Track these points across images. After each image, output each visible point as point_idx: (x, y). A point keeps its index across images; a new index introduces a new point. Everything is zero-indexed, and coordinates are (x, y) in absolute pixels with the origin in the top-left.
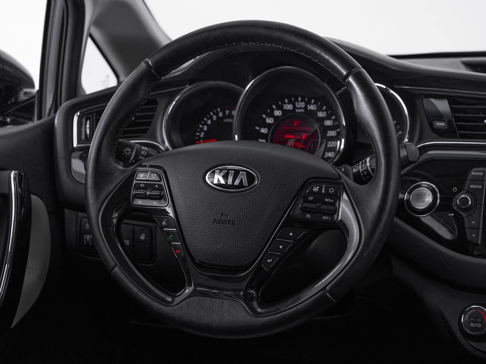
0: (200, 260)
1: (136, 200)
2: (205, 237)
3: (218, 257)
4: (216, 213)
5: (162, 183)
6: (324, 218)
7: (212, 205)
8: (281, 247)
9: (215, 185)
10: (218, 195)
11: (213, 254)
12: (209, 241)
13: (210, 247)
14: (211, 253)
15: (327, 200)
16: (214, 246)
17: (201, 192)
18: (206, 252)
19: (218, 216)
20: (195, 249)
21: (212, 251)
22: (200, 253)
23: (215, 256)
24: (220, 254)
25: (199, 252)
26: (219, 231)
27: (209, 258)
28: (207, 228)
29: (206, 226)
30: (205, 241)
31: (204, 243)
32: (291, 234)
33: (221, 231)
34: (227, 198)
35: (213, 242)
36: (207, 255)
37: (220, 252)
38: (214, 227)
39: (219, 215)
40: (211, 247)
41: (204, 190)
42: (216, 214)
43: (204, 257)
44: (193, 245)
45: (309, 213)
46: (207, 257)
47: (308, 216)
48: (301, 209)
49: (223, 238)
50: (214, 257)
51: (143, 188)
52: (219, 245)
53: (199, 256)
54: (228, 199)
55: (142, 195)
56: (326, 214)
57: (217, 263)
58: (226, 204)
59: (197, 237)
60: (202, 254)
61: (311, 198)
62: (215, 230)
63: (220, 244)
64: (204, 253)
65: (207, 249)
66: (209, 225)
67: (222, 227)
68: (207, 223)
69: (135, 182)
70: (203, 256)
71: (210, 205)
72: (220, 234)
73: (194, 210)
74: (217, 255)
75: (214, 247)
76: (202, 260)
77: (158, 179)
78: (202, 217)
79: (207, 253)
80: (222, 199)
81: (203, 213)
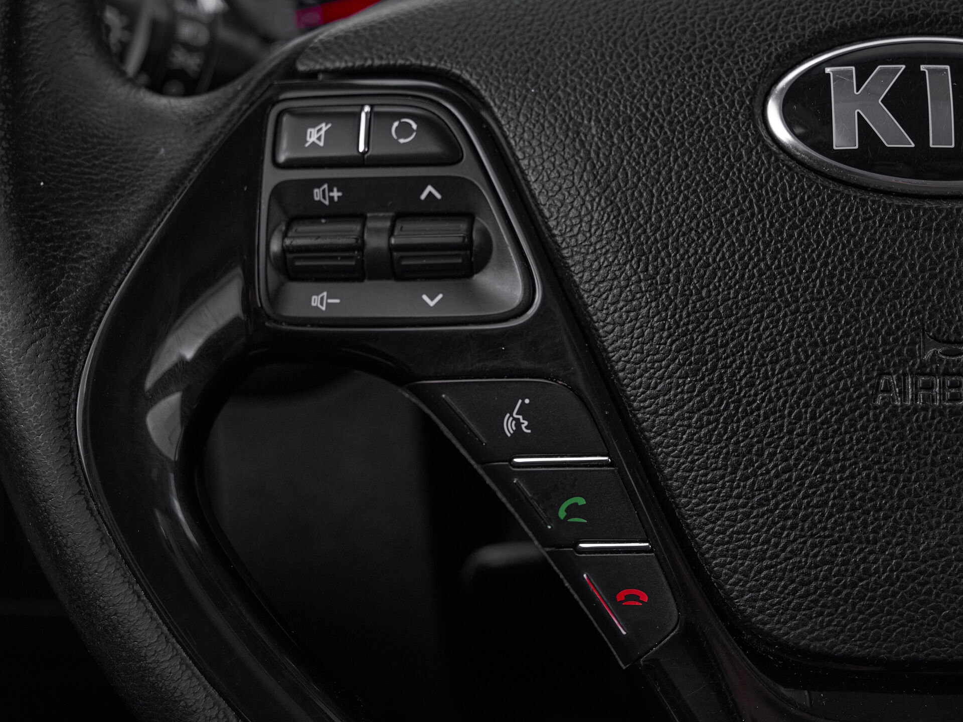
0: (802, 643)
1: (296, 289)
2: (828, 490)
3: (924, 615)
4: (878, 332)
5: (465, 170)
7: (848, 289)
9: (843, 156)
10: (878, 218)
11: (895, 594)
12: (855, 515)
13: (871, 553)
14: (874, 590)
16: (897, 544)
17: (761, 210)
18: (845, 586)
19: (900, 353)
20: (760, 572)
21: (886, 580)
22: (800, 597)
23: (908, 609)
24: (938, 595)
25: (795, 591)
26: (918, 445)
27: (866, 621)
28: (835, 432)
29: (826, 421)
30: (831, 515)
31: (824, 529)
33: (930, 445)
34: (937, 230)
35: (886, 518)
36: (854, 605)
37: (937, 582)
38: (878, 428)
39: (904, 344)
40: (872, 557)
41: (775, 193)
42: (885, 342)
43: (829, 624)
44: (749, 547)
46: (854, 619)
49: (950, 493)
50: (901, 614)
51: (334, 214)
52: (926, 537)
53: (793, 618)
54: (947, 240)
55: (335, 258)
57: (918, 651)
58: (941, 271)
59: (767, 500)
60: (815, 602)
62: (890, 443)
63: (931, 528)
64: (829, 593)
65: (850, 568)
66: (845, 414)
67: (933, 418)
68: (832, 403)
69: (270, 178)
70: (820, 614)
71: (830, 284)
72: (928, 469)
73: (730, 326)
74: (922, 603)
75: (898, 550)
76: (817, 639)
77: (432, 147)
78: (788, 365)
79: (848, 596)
80: (910, 243)
81: (793, 342)
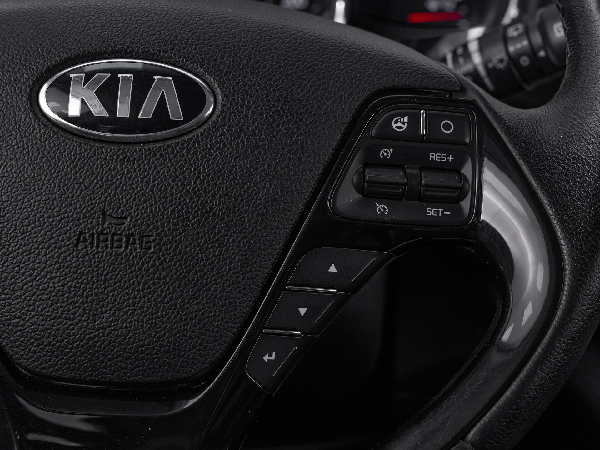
0: (37, 370)
2: (51, 292)
3: (98, 358)
4: (81, 211)
6: (431, 212)
7: (68, 188)
8: (303, 311)
9: (72, 120)
10: (86, 153)
11: (82, 347)
12: (64, 305)
13: (71, 325)
14: (72, 344)
15: (434, 156)
16: (84, 321)
17: (28, 147)
18: (57, 342)
19: (92, 223)
20: (16, 333)
21: (78, 340)
22: (35, 346)
23: (90, 354)
24: (105, 348)
25: (32, 343)
26: (98, 270)
27: (68, 360)
28: (56, 262)
29: (52, 256)
30: (52, 305)
31: (48, 312)
32: (333, 269)
33: (104, 270)
34: (116, 161)
35: (79, 307)
36: (62, 351)
37: (104, 341)
38: (78, 261)
39: (94, 218)
40: (71, 327)
41: (36, 138)
42: (85, 217)
43: (50, 360)
44: (11, 320)
45: (383, 198)
46: (62, 359)
47: (381, 208)
48: (359, 188)
49: (113, 296)
50: (86, 357)
52: (100, 318)
53: (32, 357)
54: (122, 165)
56: (435, 202)
57: (95, 376)
58: (116, 181)
59: (21, 296)
60: (43, 349)
61: (386, 153)
62: (84, 269)
63: (103, 313)
64: (50, 345)
65: (60, 332)
66: (62, 253)
67: (106, 256)
68: (55, 248)
70: (45, 355)
71: (59, 186)
72: (102, 282)
73: (7, 206)
74: (97, 352)
75: (85, 324)
76: (44, 368)
78: (35, 227)
79: (59, 346)
80: (102, 166)
81: (38, 215)
